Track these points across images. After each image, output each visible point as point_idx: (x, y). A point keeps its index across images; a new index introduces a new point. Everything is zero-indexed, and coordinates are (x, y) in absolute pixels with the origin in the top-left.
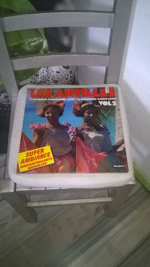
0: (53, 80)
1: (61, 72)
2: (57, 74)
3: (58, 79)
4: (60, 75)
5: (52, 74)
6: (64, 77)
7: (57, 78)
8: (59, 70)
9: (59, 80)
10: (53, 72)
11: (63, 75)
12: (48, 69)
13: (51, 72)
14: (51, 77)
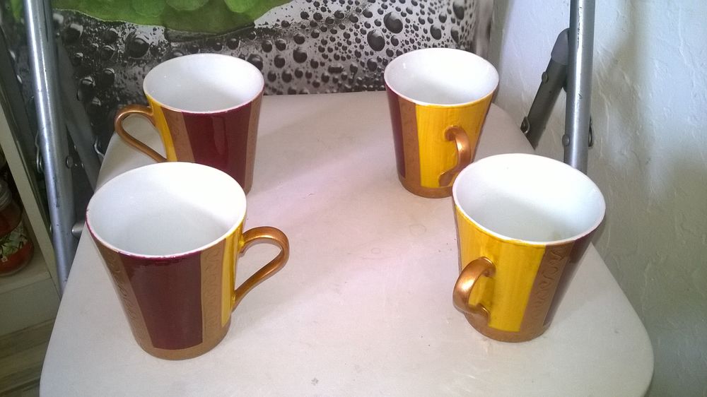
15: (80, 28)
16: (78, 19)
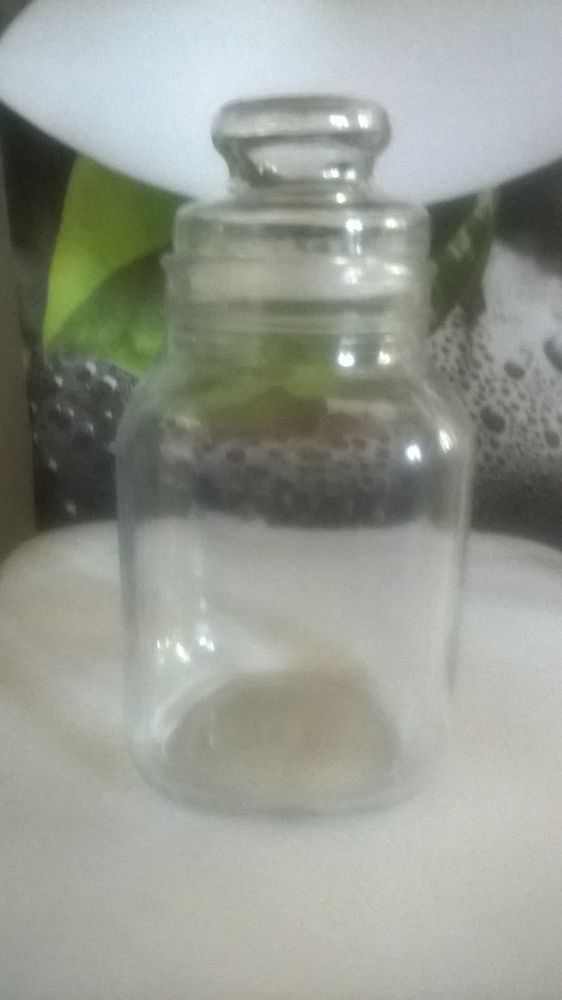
0: (484, 404)
1: (529, 375)
2: (504, 380)
3: (506, 409)
4: (522, 397)
5: (483, 373)
6: (537, 416)
7: (500, 403)
8: (519, 360)
9: (507, 418)
10: (489, 358)
11: (532, 400)
12: (469, 338)
13: (478, 355)
14: (474, 384)
15: (113, 382)
16: (113, 371)
